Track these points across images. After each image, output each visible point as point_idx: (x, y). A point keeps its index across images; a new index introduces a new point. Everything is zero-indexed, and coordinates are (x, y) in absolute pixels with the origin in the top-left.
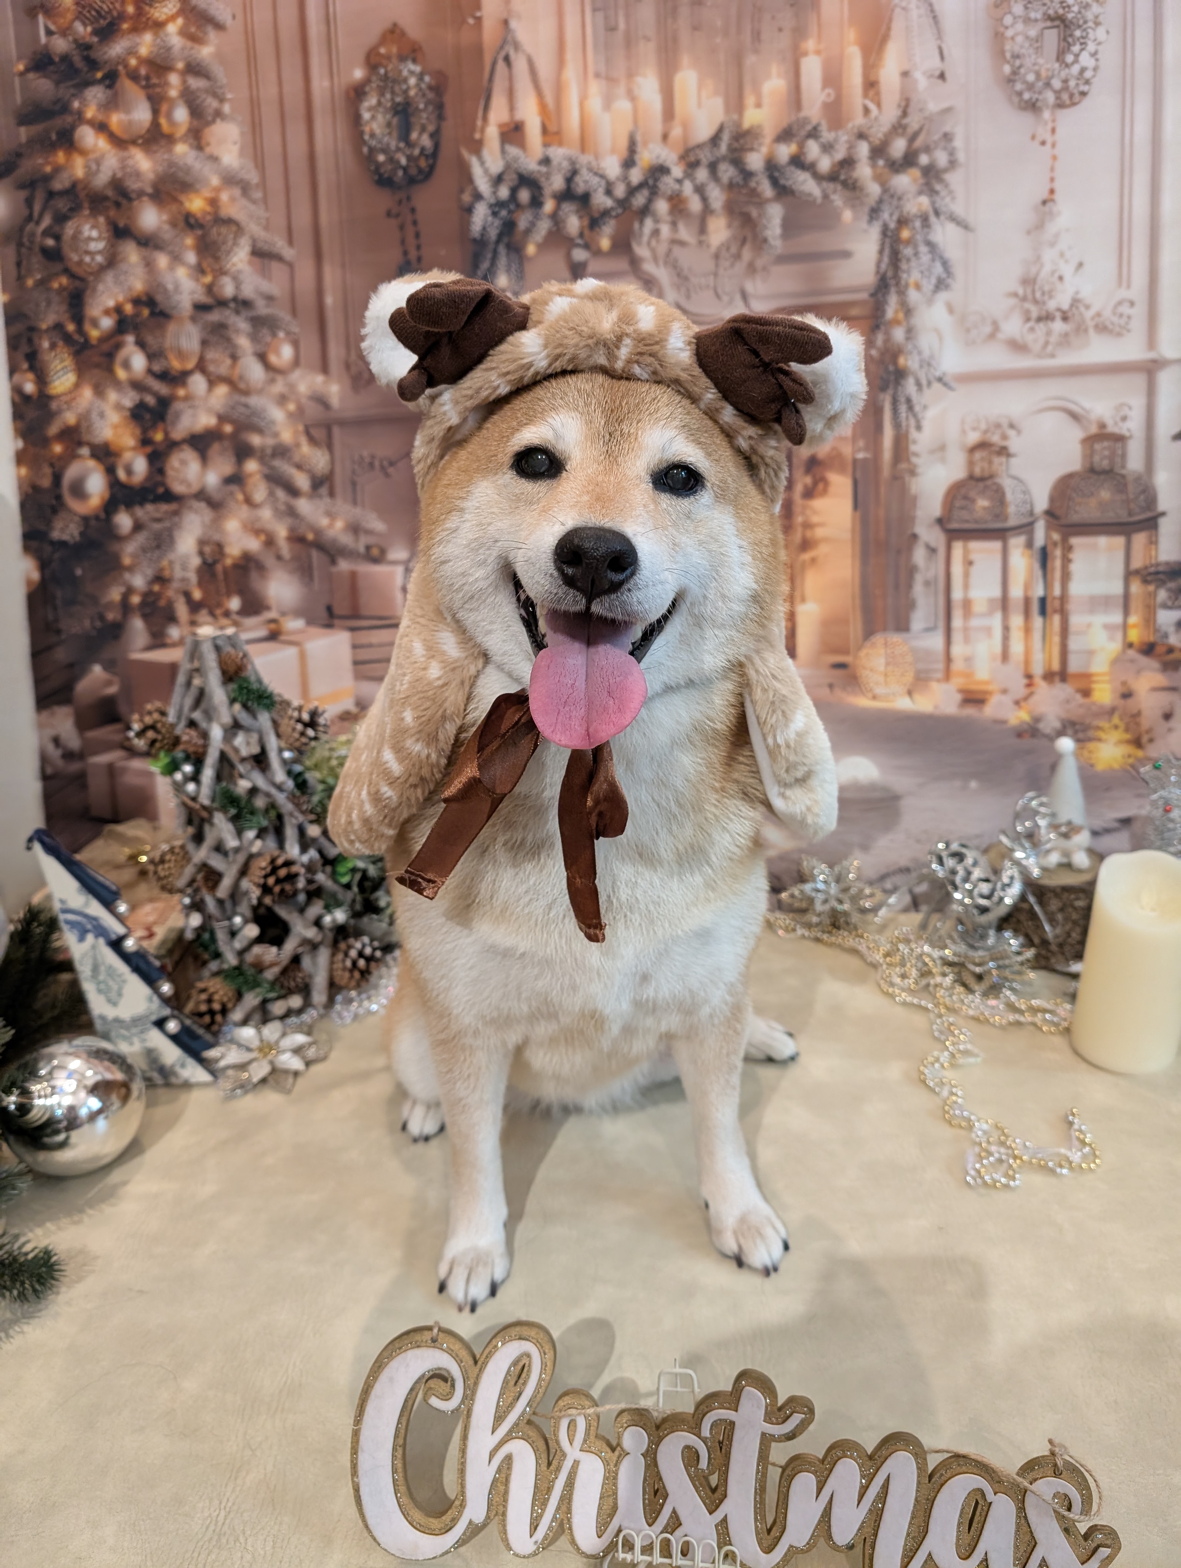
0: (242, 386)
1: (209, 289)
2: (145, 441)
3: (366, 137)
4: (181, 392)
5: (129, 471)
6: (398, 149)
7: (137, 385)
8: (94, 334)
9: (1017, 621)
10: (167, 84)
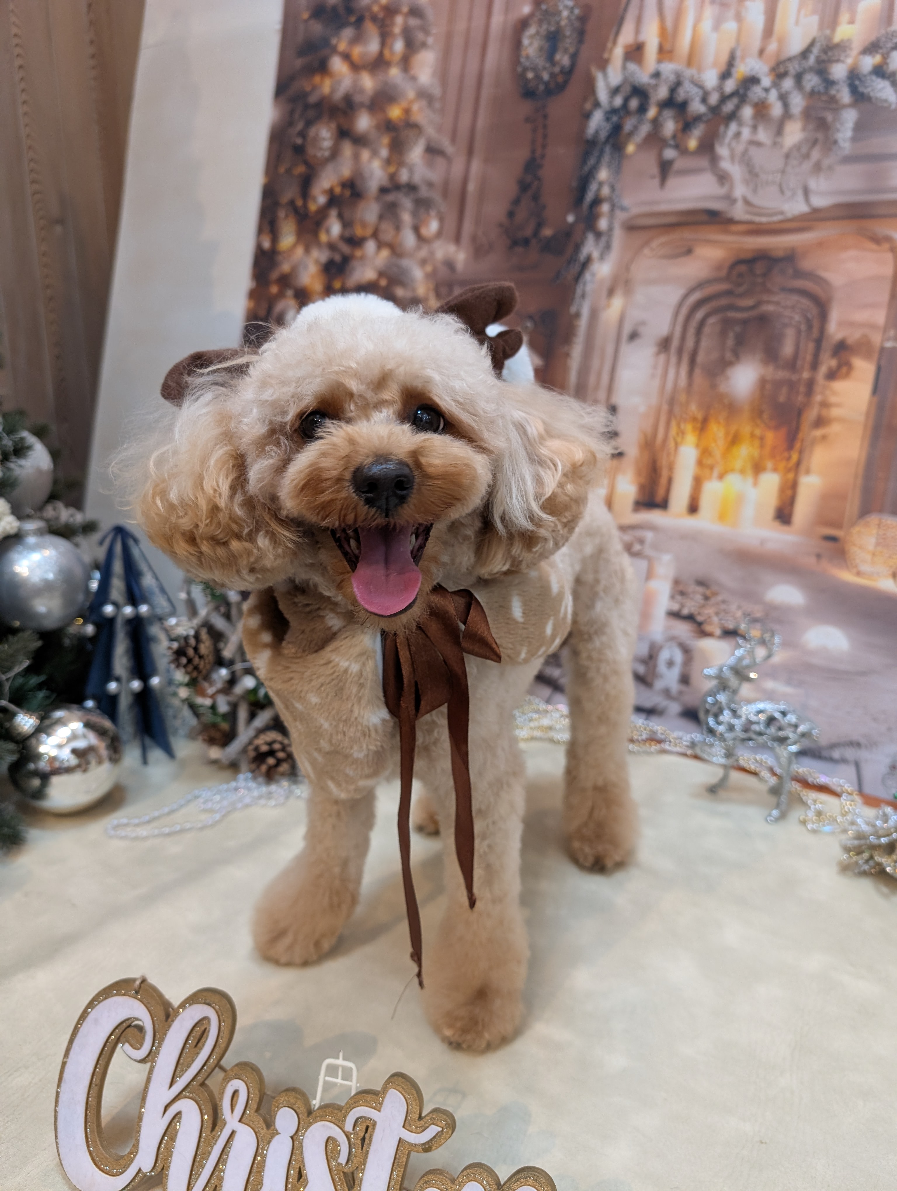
0: (399, 250)
1: (392, 176)
2: (329, 288)
3: (523, 60)
4: (358, 253)
6: (545, 68)
7: (332, 246)
8: (313, 207)
10: (393, 24)
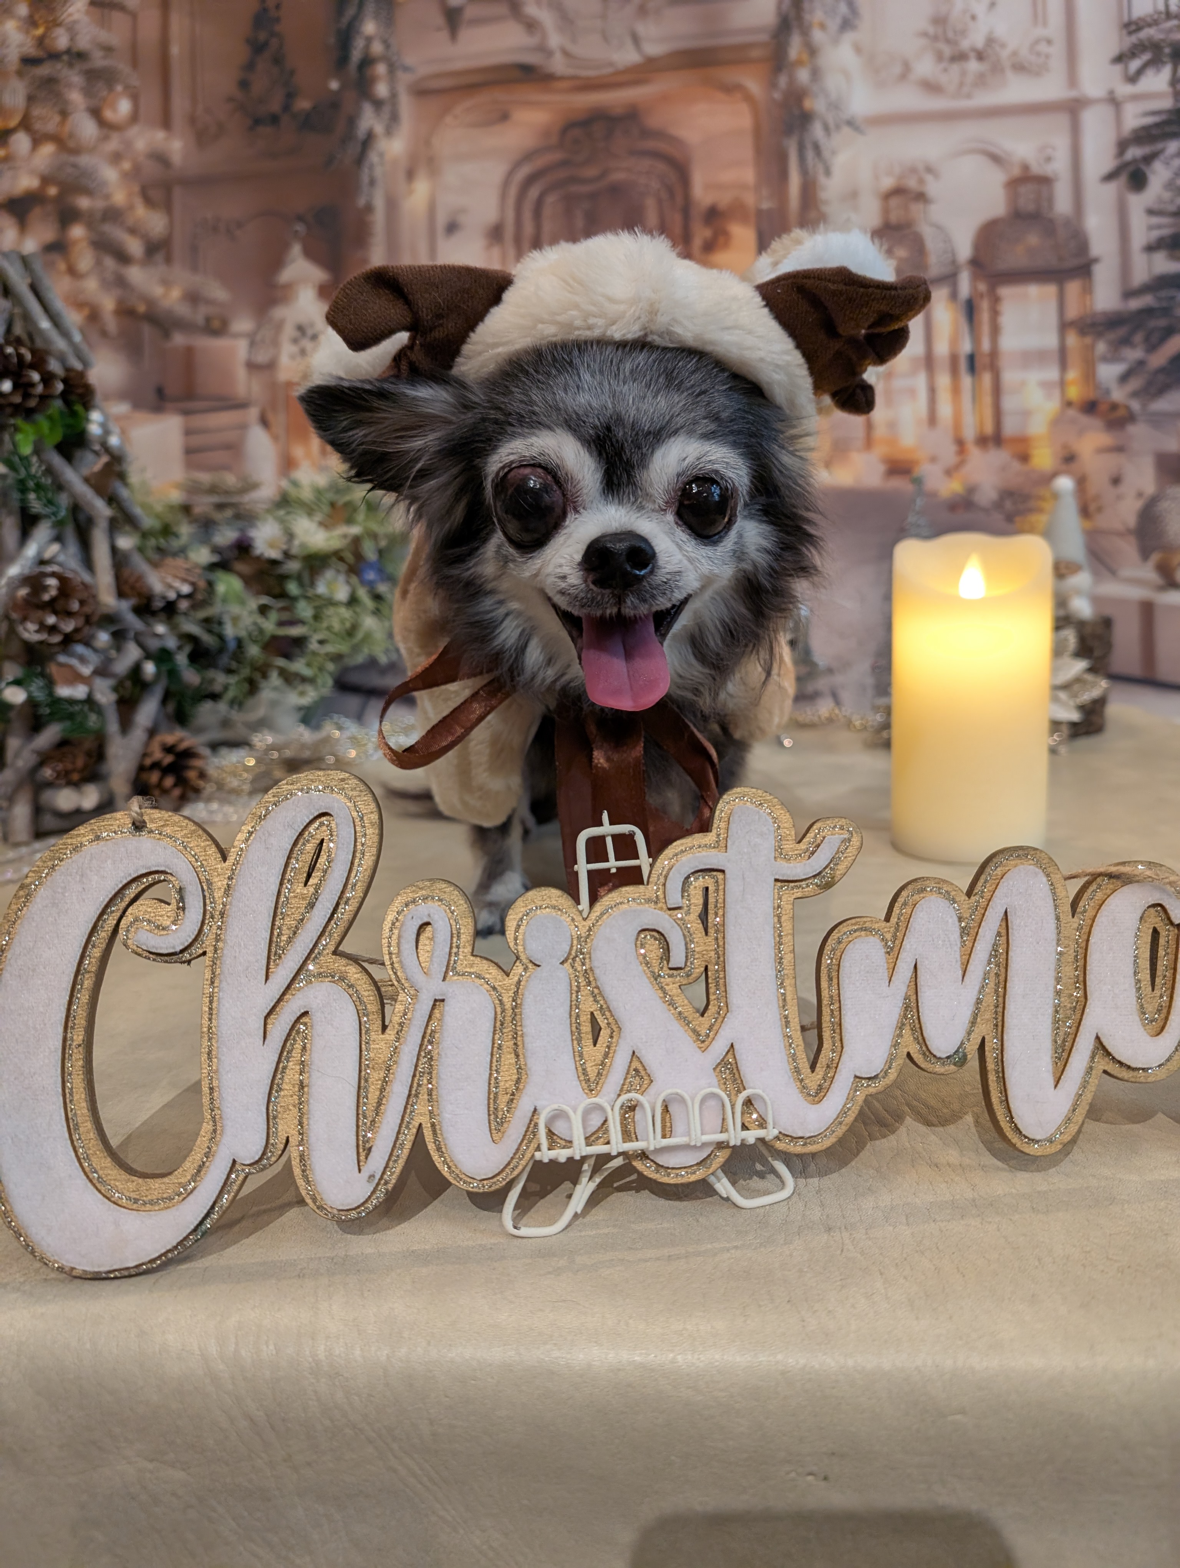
0: (71, 144)
1: (40, 41)
4: (2, 153)
9: (944, 380)
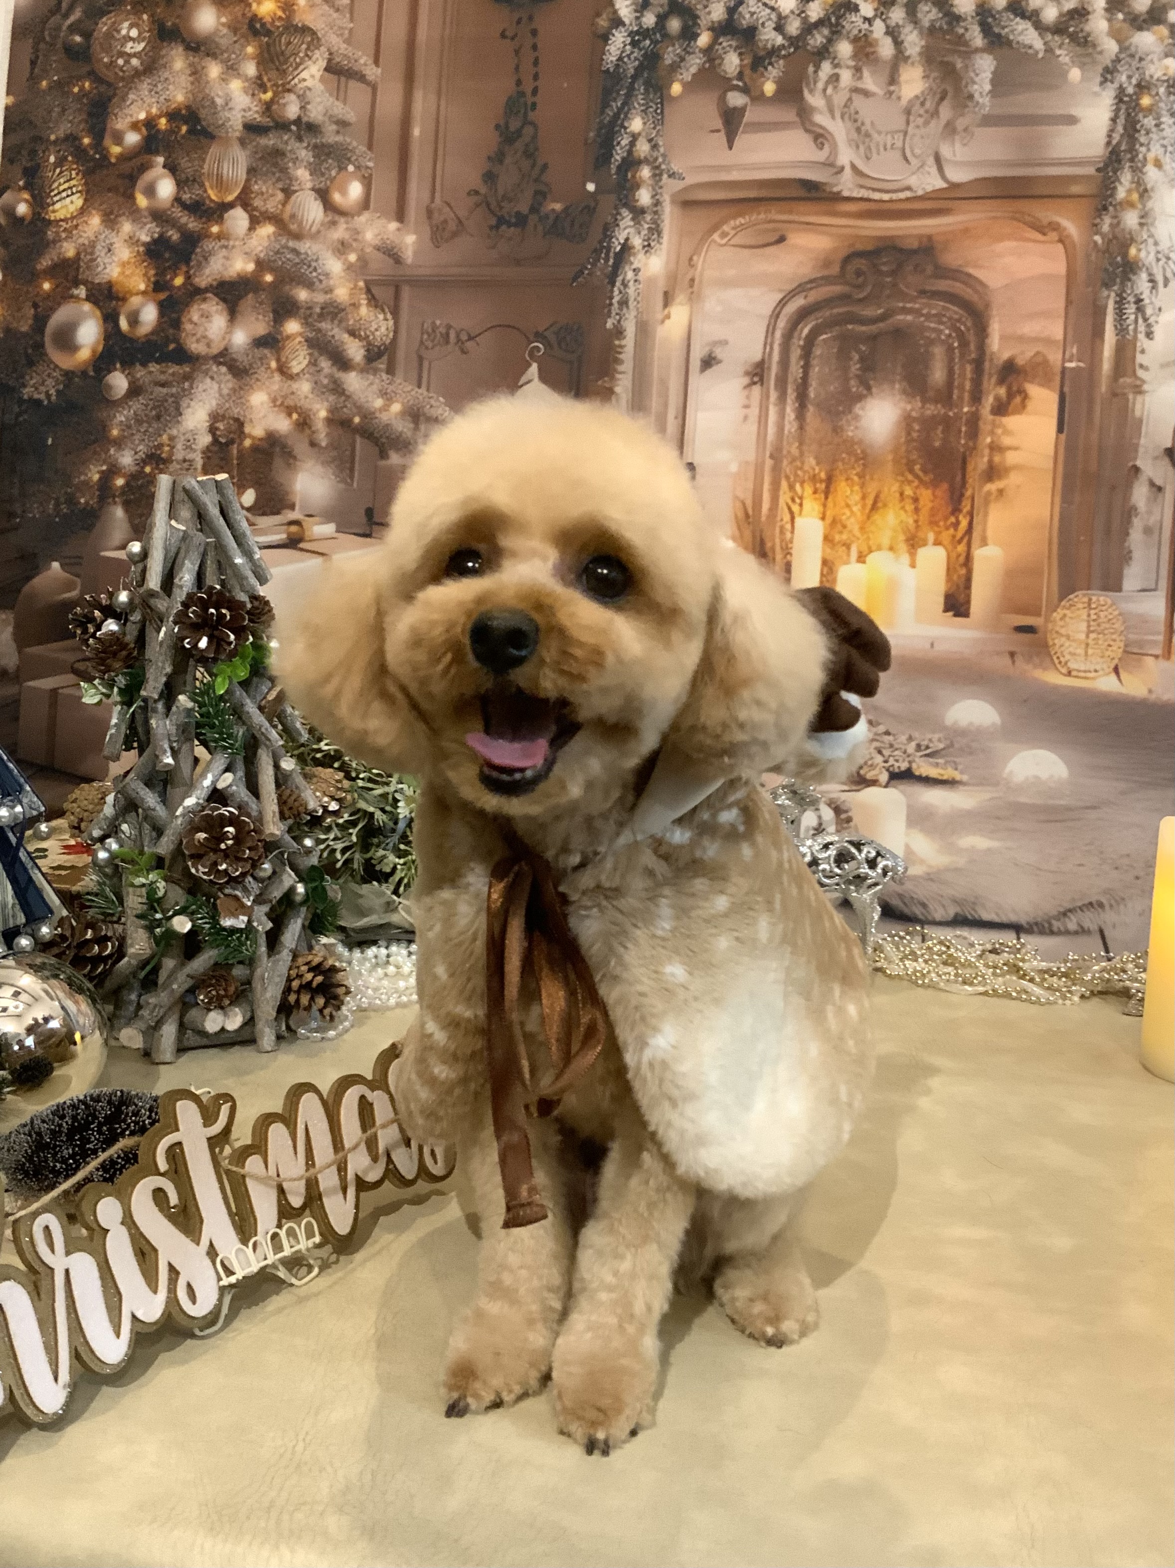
0: (293, 227)
1: (268, 107)
2: (158, 286)
4: (215, 229)
5: (134, 321)
7: (158, 216)
8: (116, 150)
